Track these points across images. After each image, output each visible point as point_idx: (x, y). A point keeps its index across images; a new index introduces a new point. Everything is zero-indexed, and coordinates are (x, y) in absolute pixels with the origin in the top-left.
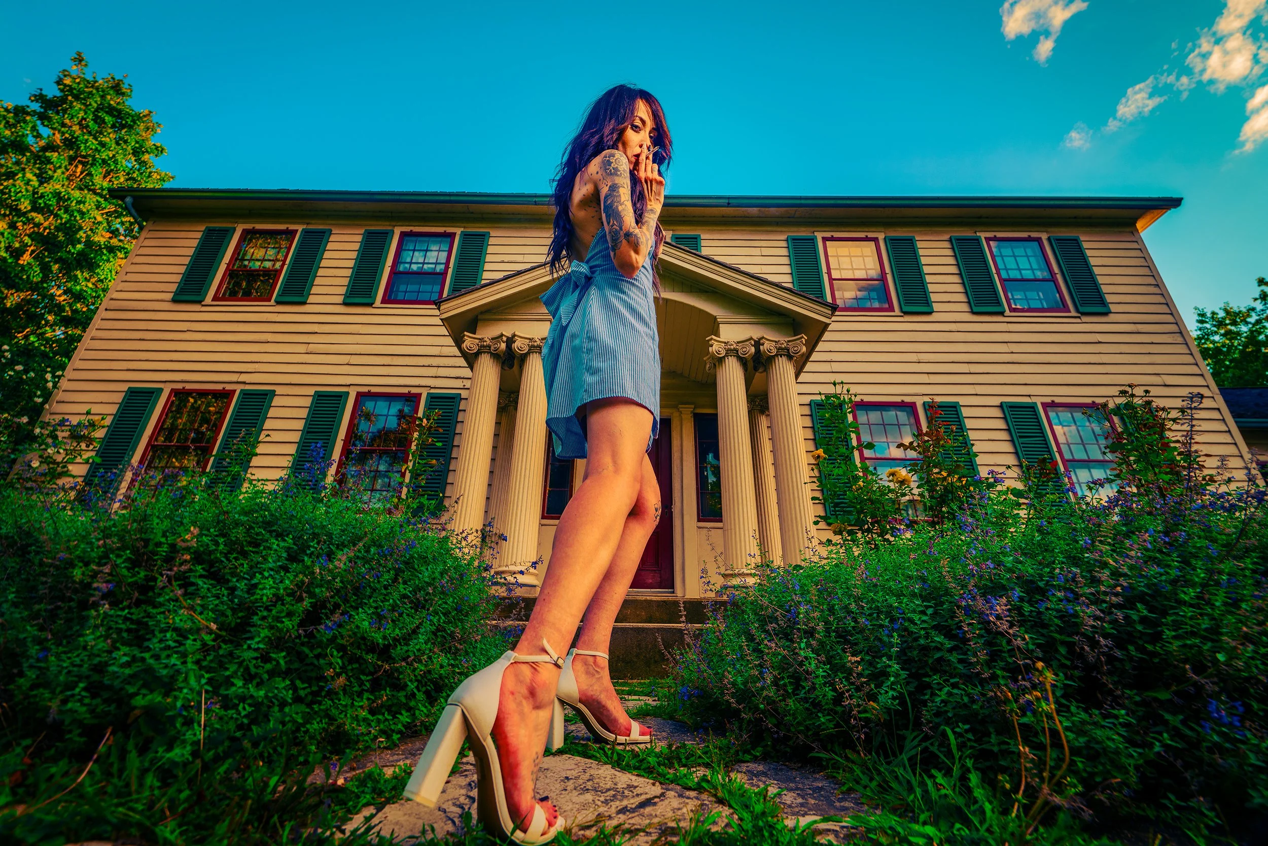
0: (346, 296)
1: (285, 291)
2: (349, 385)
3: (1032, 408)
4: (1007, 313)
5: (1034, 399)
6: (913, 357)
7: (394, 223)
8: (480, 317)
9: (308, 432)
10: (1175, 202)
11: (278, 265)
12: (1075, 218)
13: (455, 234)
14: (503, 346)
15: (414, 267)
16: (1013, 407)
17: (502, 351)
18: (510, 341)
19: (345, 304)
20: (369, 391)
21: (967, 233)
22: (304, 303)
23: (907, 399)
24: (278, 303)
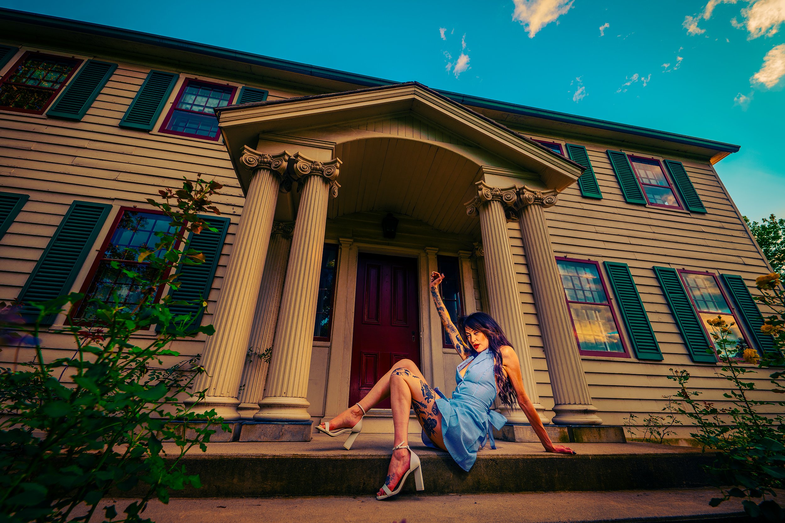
0: (122, 120)
1: (58, 108)
2: (113, 199)
3: (673, 272)
4: (647, 206)
5: (673, 267)
6: (592, 229)
7: (181, 71)
8: (261, 136)
9: (58, 240)
10: (735, 149)
11: (57, 87)
12: (678, 151)
13: (236, 88)
14: (285, 164)
15: (195, 109)
16: (662, 270)
17: (283, 168)
18: (292, 162)
19: (121, 127)
20: (135, 207)
21: (616, 150)
22: (78, 121)
23: (592, 259)
24: (49, 117)
